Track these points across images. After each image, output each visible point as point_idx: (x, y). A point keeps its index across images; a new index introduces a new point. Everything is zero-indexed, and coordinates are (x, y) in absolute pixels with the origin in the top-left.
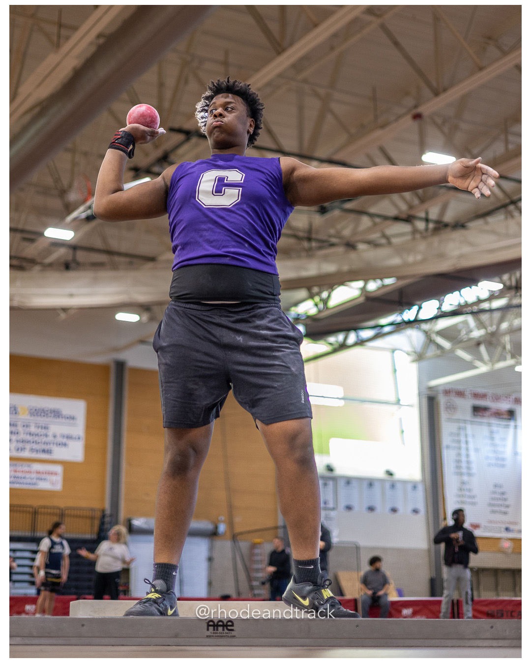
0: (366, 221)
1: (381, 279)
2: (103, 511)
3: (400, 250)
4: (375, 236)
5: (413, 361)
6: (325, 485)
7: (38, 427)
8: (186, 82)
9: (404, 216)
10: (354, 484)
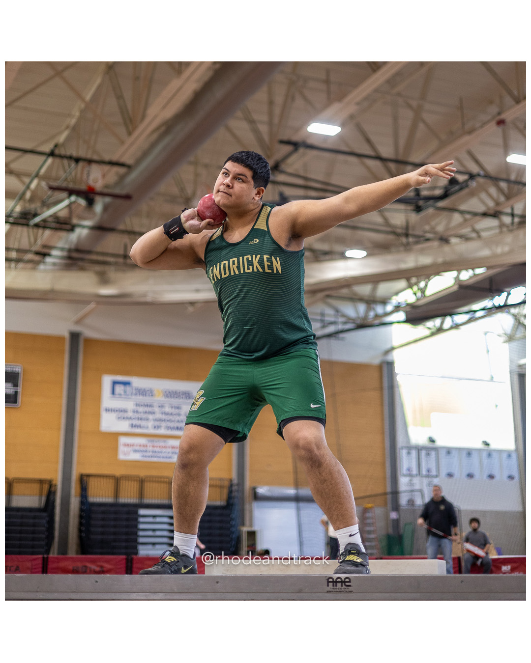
0: (457, 218)
1: (473, 269)
2: (231, 480)
3: (489, 242)
4: (466, 231)
5: (505, 342)
6: (428, 454)
7: (172, 407)
8: (293, 99)
9: (492, 212)
10: (454, 453)
